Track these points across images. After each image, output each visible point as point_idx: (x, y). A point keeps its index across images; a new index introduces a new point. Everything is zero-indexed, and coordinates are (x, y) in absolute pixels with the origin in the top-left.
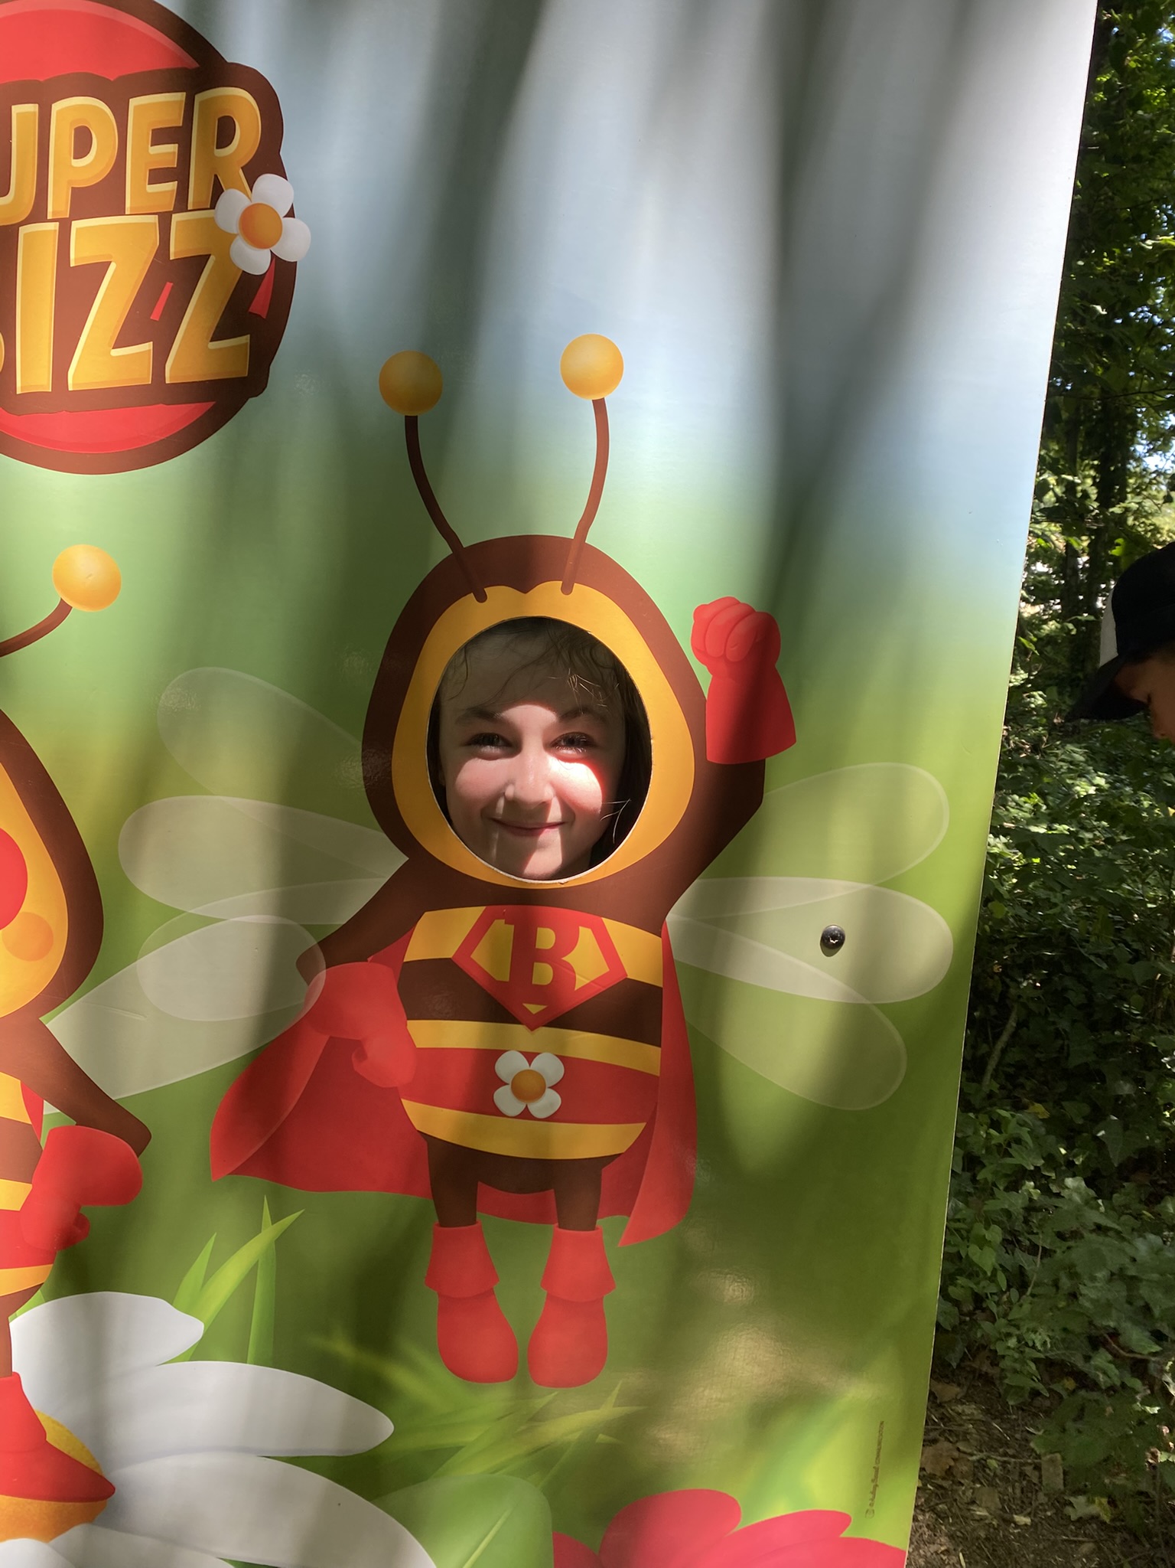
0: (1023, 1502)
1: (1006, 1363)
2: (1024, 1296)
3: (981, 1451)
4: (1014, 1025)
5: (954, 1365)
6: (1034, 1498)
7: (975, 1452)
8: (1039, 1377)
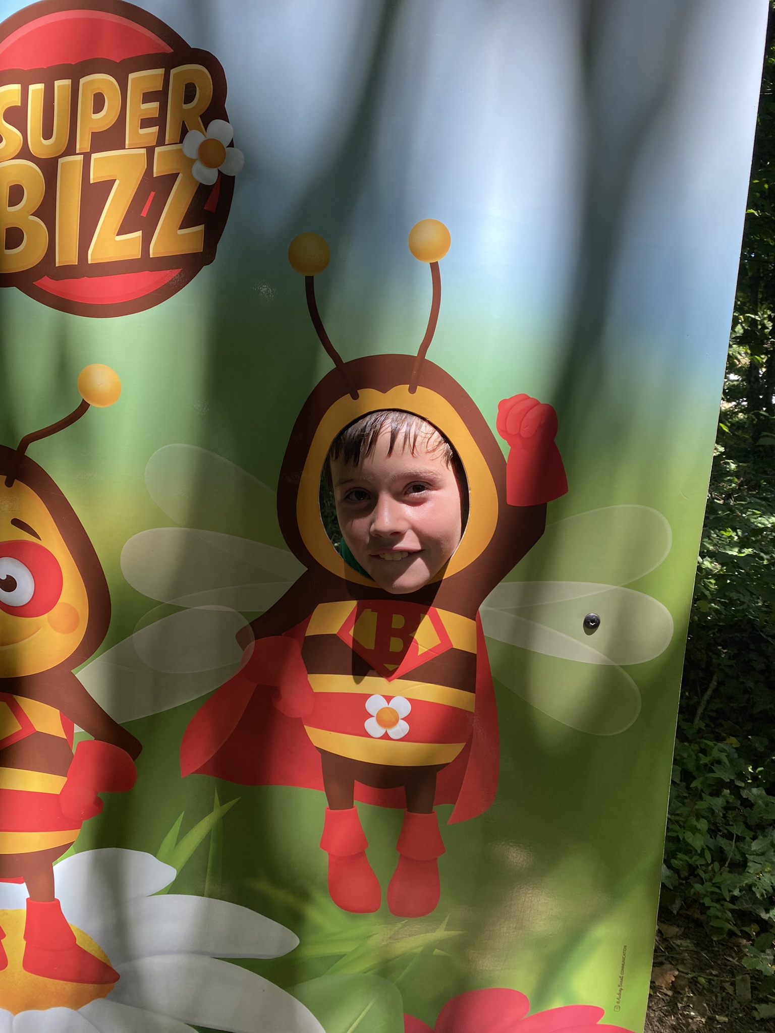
0: (723, 1007)
1: (712, 912)
2: (724, 867)
3: (694, 972)
4: (715, 683)
5: (675, 912)
6: (730, 1005)
7: (690, 972)
8: (735, 923)
